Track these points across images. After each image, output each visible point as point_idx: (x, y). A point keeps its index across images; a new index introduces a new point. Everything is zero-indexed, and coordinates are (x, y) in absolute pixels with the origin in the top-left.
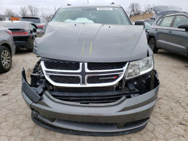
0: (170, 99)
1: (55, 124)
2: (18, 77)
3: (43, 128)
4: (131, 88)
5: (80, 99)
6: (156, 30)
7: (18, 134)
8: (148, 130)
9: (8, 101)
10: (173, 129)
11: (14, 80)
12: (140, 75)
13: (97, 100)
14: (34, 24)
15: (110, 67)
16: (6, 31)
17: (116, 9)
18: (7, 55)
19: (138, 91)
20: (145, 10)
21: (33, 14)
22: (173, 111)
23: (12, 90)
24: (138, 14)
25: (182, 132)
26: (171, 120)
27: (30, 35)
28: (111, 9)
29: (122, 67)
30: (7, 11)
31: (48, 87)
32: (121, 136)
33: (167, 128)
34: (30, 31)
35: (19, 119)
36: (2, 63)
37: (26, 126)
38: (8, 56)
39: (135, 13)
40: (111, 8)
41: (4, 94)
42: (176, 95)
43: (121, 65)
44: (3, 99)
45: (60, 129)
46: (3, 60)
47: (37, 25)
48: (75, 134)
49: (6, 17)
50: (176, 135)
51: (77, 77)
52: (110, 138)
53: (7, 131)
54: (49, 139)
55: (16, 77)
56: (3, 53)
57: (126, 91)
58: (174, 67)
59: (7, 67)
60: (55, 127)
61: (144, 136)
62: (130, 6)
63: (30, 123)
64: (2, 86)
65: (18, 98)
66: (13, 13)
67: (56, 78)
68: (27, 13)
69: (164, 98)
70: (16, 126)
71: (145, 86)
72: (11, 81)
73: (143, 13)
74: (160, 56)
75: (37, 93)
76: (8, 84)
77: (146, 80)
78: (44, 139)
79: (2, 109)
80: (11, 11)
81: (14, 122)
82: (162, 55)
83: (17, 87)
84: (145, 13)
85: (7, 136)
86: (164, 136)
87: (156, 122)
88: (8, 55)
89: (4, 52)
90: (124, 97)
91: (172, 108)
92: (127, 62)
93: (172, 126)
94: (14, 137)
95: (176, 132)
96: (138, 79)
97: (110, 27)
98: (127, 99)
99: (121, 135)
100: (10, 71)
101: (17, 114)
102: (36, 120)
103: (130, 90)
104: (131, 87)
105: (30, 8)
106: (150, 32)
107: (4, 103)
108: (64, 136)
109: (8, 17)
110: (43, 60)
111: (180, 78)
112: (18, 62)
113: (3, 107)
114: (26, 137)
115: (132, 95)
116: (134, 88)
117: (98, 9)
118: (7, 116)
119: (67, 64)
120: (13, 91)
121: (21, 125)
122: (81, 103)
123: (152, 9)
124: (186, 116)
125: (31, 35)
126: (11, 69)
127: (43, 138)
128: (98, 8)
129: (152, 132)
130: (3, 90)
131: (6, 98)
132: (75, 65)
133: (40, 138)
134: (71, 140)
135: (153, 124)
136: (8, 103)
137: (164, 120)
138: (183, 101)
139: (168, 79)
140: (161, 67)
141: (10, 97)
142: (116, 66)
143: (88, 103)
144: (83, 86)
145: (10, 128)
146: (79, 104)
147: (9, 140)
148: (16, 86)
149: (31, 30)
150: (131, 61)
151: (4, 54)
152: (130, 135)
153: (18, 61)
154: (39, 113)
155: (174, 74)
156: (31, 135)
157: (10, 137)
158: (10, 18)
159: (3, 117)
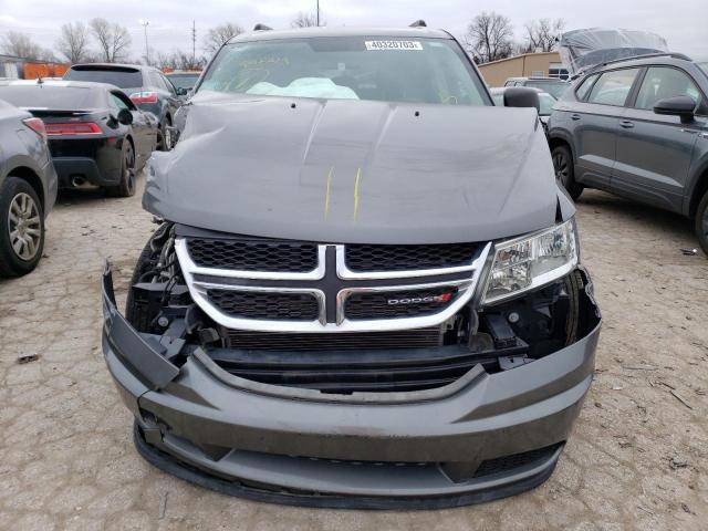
0: (633, 373)
1: (227, 466)
2: (71, 291)
3: (180, 483)
4: (501, 336)
5: (320, 377)
6: (574, 119)
7: (91, 506)
8: (560, 485)
9: (42, 383)
10: (649, 483)
11: (57, 306)
12: (530, 288)
13: (381, 379)
14: (121, 90)
15: (426, 261)
16: (24, 123)
17: (433, 44)
18: (29, 211)
19: (525, 345)
20: (529, 42)
21: (111, 50)
22: (648, 417)
23: (53, 341)
24: (504, 55)
25: (682, 493)
26: (641, 450)
27: (108, 136)
28: (419, 46)
29: (468, 261)
30: (12, 38)
31: (201, 332)
32: (463, 510)
33: (627, 479)
34: (109, 118)
35: (88, 448)
36: (12, 240)
37: (116, 474)
38: (33, 215)
39: (492, 49)
40: (418, 43)
41: (23, 359)
42: (653, 357)
43: (464, 251)
44: (21, 377)
45: (242, 484)
46: (13, 230)
47: (131, 97)
48: (297, 505)
49: (8, 61)
50: (661, 505)
51: (307, 295)
52: (427, 516)
53: (48, 495)
54: (203, 522)
55: (63, 292)
56: (13, 203)
57: (484, 347)
58: (642, 255)
59: (26, 257)
60: (224, 480)
61: (548, 508)
62: (474, 24)
63: (130, 466)
64: (14, 328)
65: (76, 371)
66: (32, 46)
67: (230, 301)
68: (86, 47)
69: (611, 371)
70: (80, 478)
71: (549, 326)
72: (46, 308)
73: (523, 51)
74: (588, 213)
75: (164, 353)
76: (37, 317)
77: (550, 307)
78: (188, 522)
79: (23, 412)
80: (28, 39)
81: (70, 462)
82: (598, 210)
83: (67, 329)
84: (530, 49)
85: (49, 513)
86: (619, 507)
87: (587, 456)
88: (33, 209)
89: (19, 201)
90: (478, 369)
91: (643, 404)
92: (485, 243)
93: (645, 471)
94: (76, 518)
95: (661, 494)
96: (524, 302)
97: (417, 114)
98: (489, 376)
99: (465, 505)
100: (36, 270)
101: (80, 433)
102: (152, 454)
103: (497, 344)
104: (502, 333)
105: (98, 30)
106: (553, 126)
107: (29, 390)
108: (258, 511)
109: (14, 62)
110: (185, 237)
111: (667, 295)
112: (65, 235)
113: (24, 406)
114: (120, 514)
115: (504, 362)
116: (511, 335)
117: (369, 45)
118: (42, 441)
119: (272, 249)
120: (57, 346)
121: (97, 472)
122: (323, 391)
123: (557, 40)
124: (693, 434)
125: (110, 132)
126: (43, 262)
127: (183, 520)
128: (371, 43)
129: (576, 494)
130: (20, 342)
131: (30, 371)
132: (301, 254)
133: (172, 521)
134: (283, 526)
135: (576, 464)
136: (43, 391)
137: (615, 449)
138: (682, 381)
139: (622, 298)
140: (595, 254)
141: (46, 369)
142: (448, 258)
143: (349, 392)
144: (331, 328)
145: (60, 483)
146: (317, 394)
147: (59, 529)
148: (67, 326)
149: (112, 117)
150: (500, 240)
151: (17, 208)
152: (496, 507)
153: (64, 232)
154: (169, 428)
155: (645, 280)
156: (135, 507)
157: (61, 517)
158: (21, 64)
159: (26, 445)
